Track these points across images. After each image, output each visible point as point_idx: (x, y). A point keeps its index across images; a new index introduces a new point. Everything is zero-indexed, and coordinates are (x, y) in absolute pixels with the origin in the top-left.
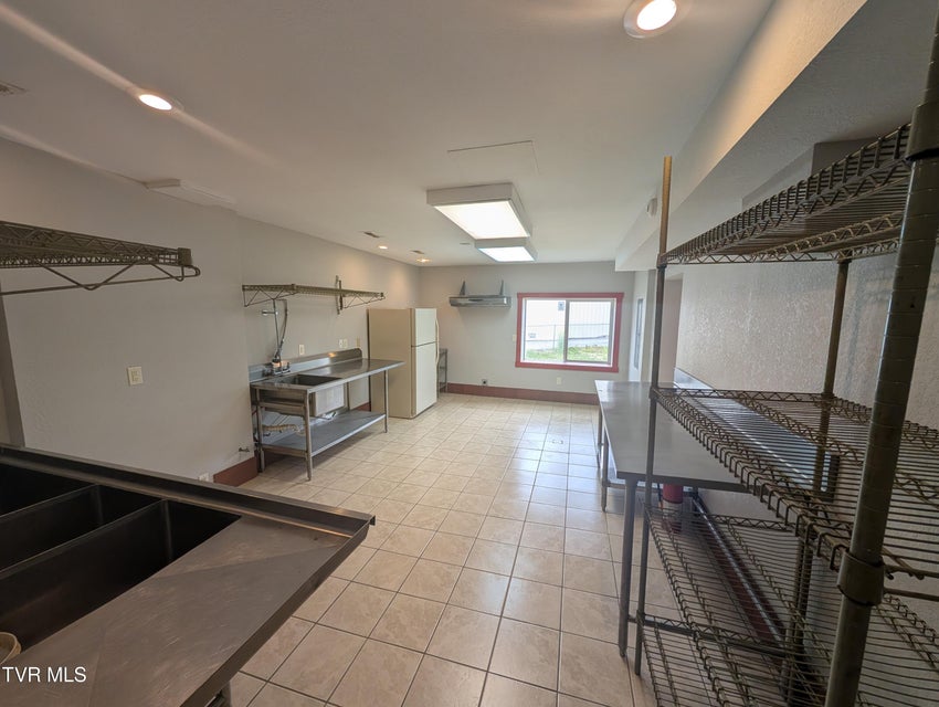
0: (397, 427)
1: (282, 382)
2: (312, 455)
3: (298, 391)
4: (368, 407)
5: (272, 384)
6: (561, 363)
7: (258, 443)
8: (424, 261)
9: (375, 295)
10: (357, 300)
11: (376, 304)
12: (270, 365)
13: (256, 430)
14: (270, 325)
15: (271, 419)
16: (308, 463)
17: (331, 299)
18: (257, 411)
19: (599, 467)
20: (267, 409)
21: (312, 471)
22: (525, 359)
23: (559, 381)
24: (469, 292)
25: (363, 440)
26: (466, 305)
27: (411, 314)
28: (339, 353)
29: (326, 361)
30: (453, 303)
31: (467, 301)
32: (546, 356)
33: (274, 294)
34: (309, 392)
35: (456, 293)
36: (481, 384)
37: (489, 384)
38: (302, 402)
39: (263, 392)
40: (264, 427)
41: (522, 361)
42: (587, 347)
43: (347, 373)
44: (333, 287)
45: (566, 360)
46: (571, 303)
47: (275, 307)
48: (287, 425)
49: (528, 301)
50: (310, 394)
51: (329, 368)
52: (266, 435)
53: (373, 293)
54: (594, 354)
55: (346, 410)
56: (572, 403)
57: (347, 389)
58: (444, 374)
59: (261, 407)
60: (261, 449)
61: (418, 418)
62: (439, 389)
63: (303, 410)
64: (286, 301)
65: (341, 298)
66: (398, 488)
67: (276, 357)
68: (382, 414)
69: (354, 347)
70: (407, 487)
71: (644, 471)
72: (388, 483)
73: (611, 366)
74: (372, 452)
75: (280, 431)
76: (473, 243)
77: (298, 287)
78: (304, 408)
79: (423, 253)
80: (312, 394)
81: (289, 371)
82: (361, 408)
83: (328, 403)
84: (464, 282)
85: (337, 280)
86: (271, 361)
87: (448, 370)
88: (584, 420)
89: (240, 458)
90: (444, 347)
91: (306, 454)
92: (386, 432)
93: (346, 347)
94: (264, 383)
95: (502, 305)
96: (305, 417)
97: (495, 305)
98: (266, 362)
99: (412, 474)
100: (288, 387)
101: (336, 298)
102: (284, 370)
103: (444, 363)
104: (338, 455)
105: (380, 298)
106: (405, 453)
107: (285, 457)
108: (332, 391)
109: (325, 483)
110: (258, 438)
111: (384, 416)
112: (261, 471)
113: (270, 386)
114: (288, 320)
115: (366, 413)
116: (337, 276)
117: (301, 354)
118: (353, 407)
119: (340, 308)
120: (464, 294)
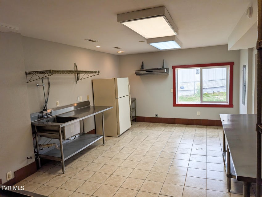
0: (110, 142)
1: (48, 121)
2: (64, 160)
3: (56, 126)
4: (94, 132)
5: (43, 122)
6: (200, 103)
7: (37, 154)
8: (121, 52)
9: (95, 72)
10: (86, 76)
11: (96, 77)
12: (42, 112)
13: (36, 146)
14: (41, 92)
15: (43, 141)
16: (62, 164)
17: (72, 76)
18: (36, 137)
19: (225, 164)
20: (41, 136)
21: (65, 168)
22: (179, 102)
23: (198, 113)
24: (146, 67)
25: (92, 150)
26: (144, 74)
27: (115, 80)
28: (78, 104)
29: (72, 108)
30: (137, 73)
31: (145, 72)
32: (190, 99)
33: (41, 76)
34: (61, 126)
35: (138, 68)
36: (154, 116)
37: (159, 116)
38: (58, 131)
39: (38, 127)
40: (40, 145)
41: (177, 103)
42: (214, 93)
43: (82, 115)
44: (73, 70)
45: (202, 102)
46: (203, 70)
47: (43, 82)
48: (51, 144)
49: (178, 70)
50: (62, 127)
51: (73, 112)
52: (40, 149)
53: (94, 71)
54: (218, 97)
55: (82, 134)
56: (207, 125)
57: (82, 123)
58: (134, 112)
59: (38, 135)
60: (39, 157)
61: (121, 137)
62: (132, 120)
63: (59, 136)
64: (49, 78)
65: (78, 75)
66: (110, 178)
67: (44, 108)
68: (102, 136)
69: (86, 100)
70: (115, 177)
71: (255, 176)
72: (105, 174)
73: (229, 104)
74: (96, 157)
75: (48, 147)
76: (146, 41)
77: (53, 71)
78: (59, 135)
79: (120, 48)
80: (63, 127)
81: (51, 115)
82: (90, 132)
83: (71, 132)
84: (143, 62)
85: (75, 66)
86: (42, 110)
87: (136, 110)
88: (214, 136)
89: (27, 162)
90: (134, 97)
91: (61, 159)
92: (104, 145)
93: (82, 100)
94: (39, 122)
95: (164, 73)
96: (60, 139)
97: (160, 74)
98: (40, 111)
99: (118, 169)
100: (51, 124)
101: (75, 75)
102: (49, 115)
103: (134, 106)
104: (78, 159)
105: (98, 74)
106: (114, 157)
107: (51, 161)
108: (74, 125)
109: (71, 175)
110: (36, 151)
111: (102, 137)
112: (39, 169)
113: (42, 124)
114: (50, 88)
115: (94, 135)
116: (75, 63)
117: (58, 106)
118: (86, 132)
119: (77, 80)
120: (143, 69)
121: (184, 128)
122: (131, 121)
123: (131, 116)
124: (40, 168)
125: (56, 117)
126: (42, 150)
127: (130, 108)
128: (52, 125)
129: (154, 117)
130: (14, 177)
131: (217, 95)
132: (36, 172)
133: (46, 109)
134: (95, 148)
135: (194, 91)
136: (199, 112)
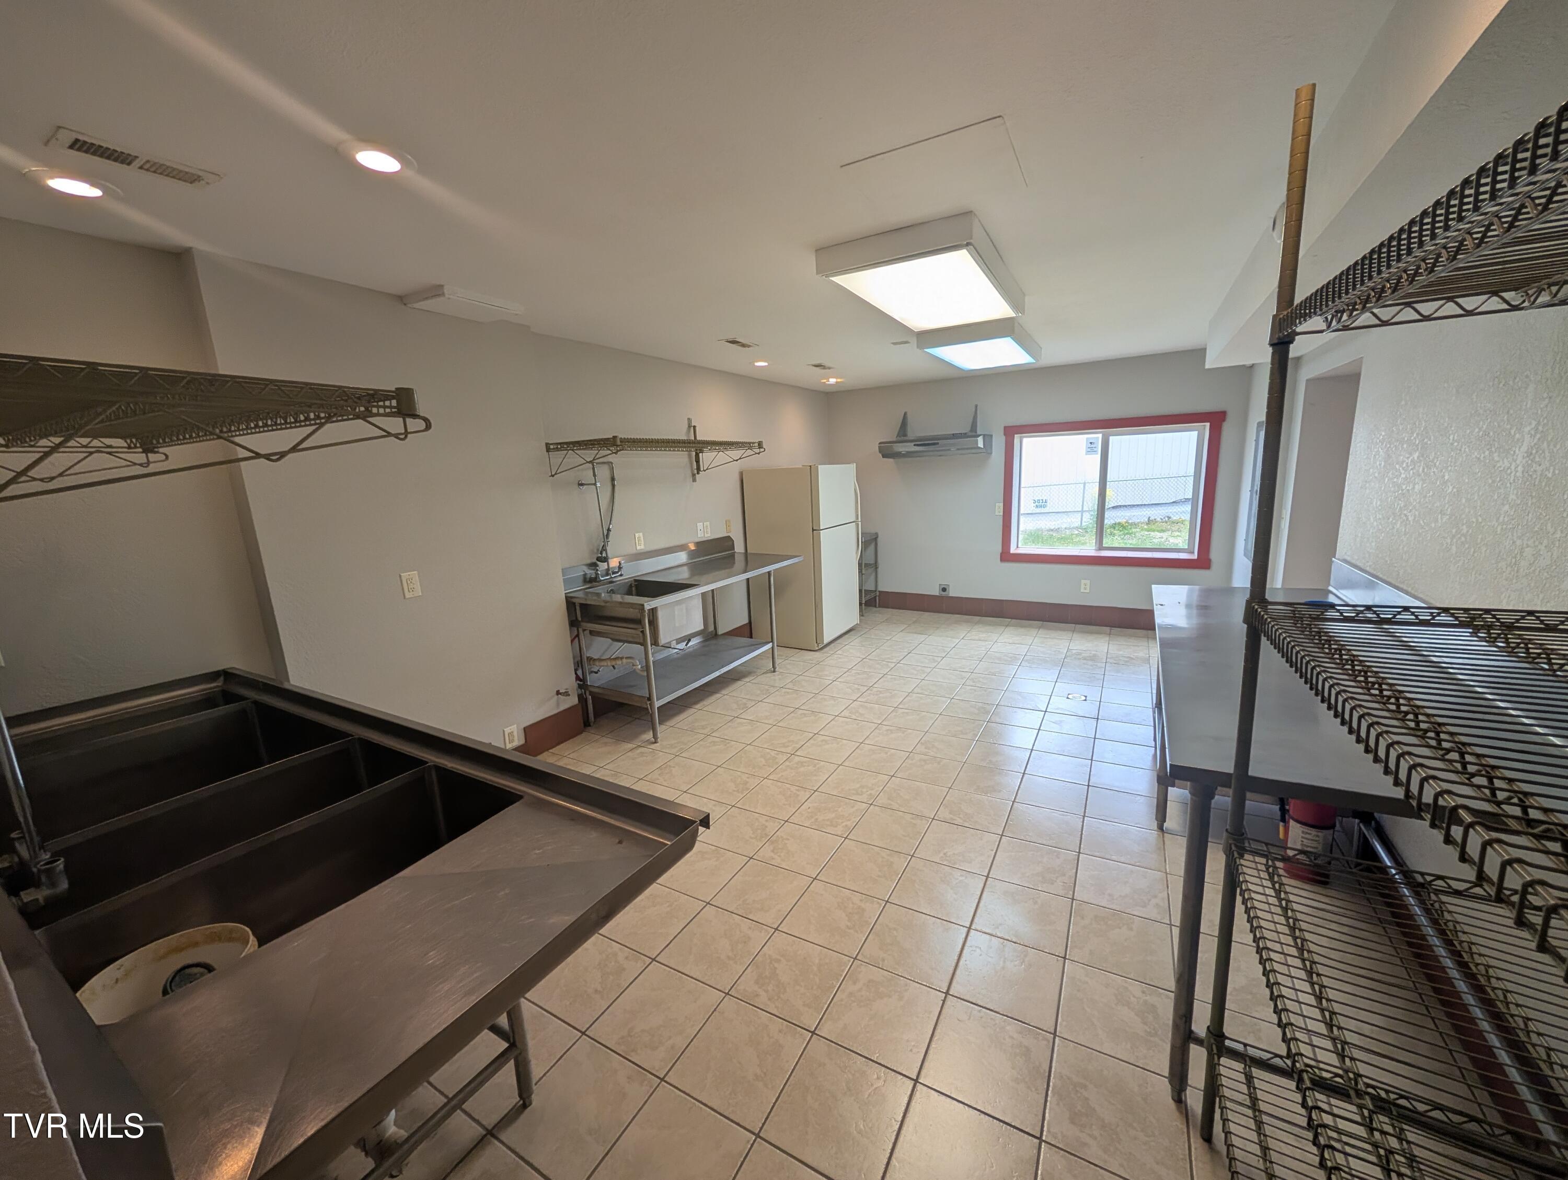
0: (792, 663)
1: (612, 591)
2: (657, 704)
3: (632, 605)
4: (747, 631)
5: (598, 595)
6: (1092, 553)
7: (582, 682)
8: (832, 381)
9: (747, 445)
10: (722, 457)
11: (753, 461)
12: (593, 565)
13: (579, 663)
14: (589, 505)
15: (598, 647)
16: (652, 716)
17: (681, 458)
18: (578, 636)
20: (592, 633)
21: (660, 729)
22: (1019, 546)
23: (1082, 586)
24: (914, 431)
25: (739, 683)
26: (909, 454)
27: (812, 473)
28: (698, 544)
29: (682, 557)
30: (886, 452)
31: (911, 447)
32: (1064, 540)
33: (589, 454)
34: (647, 607)
35: (889, 435)
36: (936, 592)
37: (952, 593)
38: (639, 622)
39: (584, 607)
40: (591, 660)
41: (1013, 550)
42: (1149, 521)
43: (704, 578)
44: (684, 438)
45: (1101, 548)
46: (1113, 439)
47: (594, 475)
48: (622, 658)
49: (1025, 440)
50: (649, 610)
51: (685, 568)
52: (592, 672)
53: (746, 443)
54: (1165, 535)
55: (710, 635)
56: (1112, 625)
57: (710, 603)
58: (873, 577)
59: (584, 630)
60: (588, 693)
61: (825, 650)
62: (864, 602)
63: (641, 634)
64: (612, 463)
65: (697, 455)
66: (787, 763)
67: (601, 553)
68: (768, 643)
69: (721, 534)
70: (802, 762)
71: (1229, 767)
72: (773, 753)
73: (1195, 556)
74: (750, 704)
75: (613, 666)
76: (914, 341)
77: (622, 440)
78: (642, 632)
79: (829, 368)
80: (652, 609)
81: (621, 575)
82: (735, 632)
83: (677, 625)
84: (905, 414)
85: (690, 426)
86: (595, 560)
87: (879, 570)
88: (1132, 659)
89: (558, 705)
90: (872, 530)
91: (648, 703)
92: (774, 671)
93: (709, 535)
94: (587, 594)
95: (973, 451)
96: (644, 644)
97: (960, 452)
98: (589, 561)
99: (811, 741)
100: (621, 600)
101: (690, 456)
102: (614, 573)
103: (873, 557)
104: (698, 706)
105: (758, 451)
106: (802, 708)
107: (621, 705)
108: (684, 606)
109: (677, 749)
110: (581, 677)
111: (770, 645)
112: (590, 726)
113: (595, 598)
114: (616, 495)
115: (745, 641)
116: (689, 419)
117: (638, 548)
118: (720, 632)
119: (696, 472)
120: (905, 435)
121: (1034, 632)
122: (861, 604)
123: (860, 591)
124: (592, 724)
125: (636, 581)
126: (596, 673)
127: (860, 565)
128: (621, 603)
129: (937, 594)
130: (522, 742)
131: (1163, 531)
132: (581, 733)
133: (604, 555)
134: (747, 679)
135: (1080, 514)
136: (1088, 582)
